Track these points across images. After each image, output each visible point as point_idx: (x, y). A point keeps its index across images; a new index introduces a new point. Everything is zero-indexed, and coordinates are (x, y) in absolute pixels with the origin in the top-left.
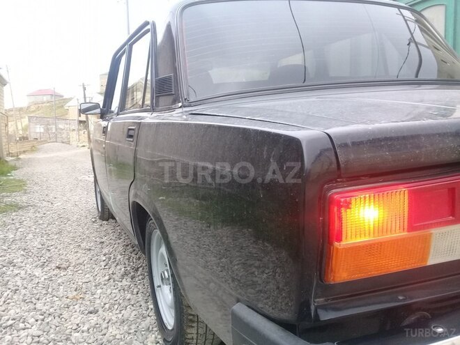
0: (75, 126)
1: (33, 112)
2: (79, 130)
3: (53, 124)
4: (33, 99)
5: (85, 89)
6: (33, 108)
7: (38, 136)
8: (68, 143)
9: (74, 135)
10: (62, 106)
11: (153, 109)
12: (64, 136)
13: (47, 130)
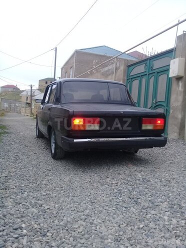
0: (24, 105)
1: (3, 96)
2: (26, 107)
3: (13, 103)
4: (4, 89)
5: (32, 88)
6: (3, 94)
7: (5, 109)
8: (20, 113)
9: (23, 110)
10: (19, 94)
11: (55, 104)
12: (18, 110)
13: (10, 106)
